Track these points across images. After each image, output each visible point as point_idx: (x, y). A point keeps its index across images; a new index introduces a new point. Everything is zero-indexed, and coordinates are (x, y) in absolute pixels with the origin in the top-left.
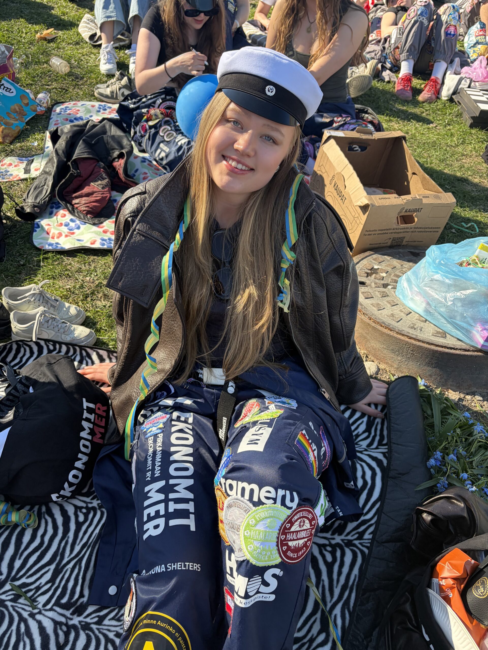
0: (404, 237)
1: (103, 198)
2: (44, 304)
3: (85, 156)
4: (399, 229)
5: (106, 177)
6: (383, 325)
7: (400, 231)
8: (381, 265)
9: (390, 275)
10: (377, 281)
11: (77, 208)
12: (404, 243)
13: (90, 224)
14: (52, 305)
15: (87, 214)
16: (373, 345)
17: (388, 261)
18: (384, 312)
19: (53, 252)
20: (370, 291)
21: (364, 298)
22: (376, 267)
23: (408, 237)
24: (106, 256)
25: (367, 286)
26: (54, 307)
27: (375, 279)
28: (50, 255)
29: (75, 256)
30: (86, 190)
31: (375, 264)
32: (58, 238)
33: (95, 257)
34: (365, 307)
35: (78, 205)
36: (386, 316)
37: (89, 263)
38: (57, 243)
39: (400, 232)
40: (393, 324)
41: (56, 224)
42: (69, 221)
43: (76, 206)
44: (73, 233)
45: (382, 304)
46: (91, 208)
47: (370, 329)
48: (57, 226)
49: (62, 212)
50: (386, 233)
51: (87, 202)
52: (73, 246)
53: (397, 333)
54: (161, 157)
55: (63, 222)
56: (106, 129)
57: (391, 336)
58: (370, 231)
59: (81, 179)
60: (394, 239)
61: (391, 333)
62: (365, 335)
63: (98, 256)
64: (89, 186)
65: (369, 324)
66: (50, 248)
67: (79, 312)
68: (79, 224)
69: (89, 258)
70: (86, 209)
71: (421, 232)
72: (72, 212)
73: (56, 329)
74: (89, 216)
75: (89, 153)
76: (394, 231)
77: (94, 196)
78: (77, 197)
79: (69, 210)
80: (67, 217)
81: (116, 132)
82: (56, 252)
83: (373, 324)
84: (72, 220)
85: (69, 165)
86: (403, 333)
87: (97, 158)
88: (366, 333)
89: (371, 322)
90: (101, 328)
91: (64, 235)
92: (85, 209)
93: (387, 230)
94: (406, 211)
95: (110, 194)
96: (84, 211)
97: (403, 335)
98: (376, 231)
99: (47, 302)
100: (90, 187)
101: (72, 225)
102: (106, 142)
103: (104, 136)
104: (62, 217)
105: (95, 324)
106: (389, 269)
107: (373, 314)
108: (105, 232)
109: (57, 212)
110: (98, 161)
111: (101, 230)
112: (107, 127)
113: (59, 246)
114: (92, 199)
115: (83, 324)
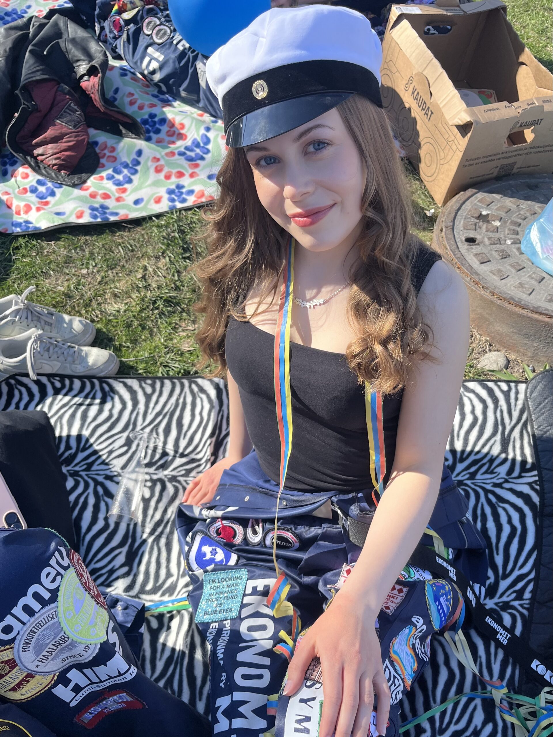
0: (516, 163)
1: (79, 144)
2: (35, 322)
3: (39, 77)
4: (509, 152)
5: (76, 107)
6: (512, 302)
7: (511, 154)
8: (490, 209)
9: (505, 222)
10: (491, 235)
11: (42, 161)
12: (515, 170)
13: (69, 186)
14: (46, 322)
15: (59, 169)
16: (498, 328)
17: (499, 201)
18: (509, 282)
19: (24, 236)
20: (484, 250)
21: (478, 263)
22: (484, 213)
23: (520, 162)
24: (102, 233)
25: (478, 244)
26: (50, 325)
27: (487, 231)
28: (21, 241)
29: (59, 239)
30: (50, 133)
31: (482, 208)
32: (26, 212)
33: (88, 238)
34: (483, 278)
35: (44, 157)
36: (513, 288)
37: (81, 247)
38: (27, 222)
39: (511, 157)
40: (524, 297)
41: (17, 190)
42: (36, 185)
43: (40, 158)
44: (47, 203)
45: (504, 270)
46: (63, 160)
47: (494, 309)
48: (19, 193)
49: (21, 170)
50: (492, 160)
51: (55, 151)
52: (52, 225)
53: (532, 311)
54: (151, 68)
55: (28, 187)
56: (59, 29)
57: (524, 316)
58: (472, 160)
59: (38, 114)
60: (502, 167)
61: (525, 312)
62: (487, 316)
63: (92, 235)
64: (55, 125)
65: (492, 302)
66: (18, 230)
67: (85, 326)
68: (52, 187)
69: (79, 240)
70: (57, 161)
71: (539, 152)
72: (36, 169)
73: (62, 358)
74: (63, 172)
75: (43, 71)
76: (503, 156)
77: (64, 140)
78: (39, 145)
79: (31, 166)
80: (30, 178)
81: (76, 33)
82: (29, 235)
83: (499, 302)
84: (39, 182)
85: (17, 95)
86: (540, 310)
87: (56, 78)
88: (488, 314)
89: (494, 299)
90: (121, 345)
91: (34, 208)
92: (54, 162)
93: (494, 155)
94: (521, 126)
95: (88, 134)
96: (54, 165)
97: (541, 314)
98: (479, 158)
99: (39, 320)
100: (56, 128)
101: (42, 189)
102: (64, 49)
103: (59, 41)
104: (23, 178)
105: (111, 340)
106: (502, 214)
107: (495, 287)
108: (93, 196)
109: (14, 171)
110: (59, 84)
111: (86, 193)
112: (61, 24)
113: (31, 225)
114: (63, 145)
115: (94, 344)
